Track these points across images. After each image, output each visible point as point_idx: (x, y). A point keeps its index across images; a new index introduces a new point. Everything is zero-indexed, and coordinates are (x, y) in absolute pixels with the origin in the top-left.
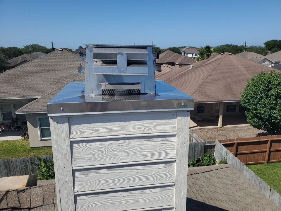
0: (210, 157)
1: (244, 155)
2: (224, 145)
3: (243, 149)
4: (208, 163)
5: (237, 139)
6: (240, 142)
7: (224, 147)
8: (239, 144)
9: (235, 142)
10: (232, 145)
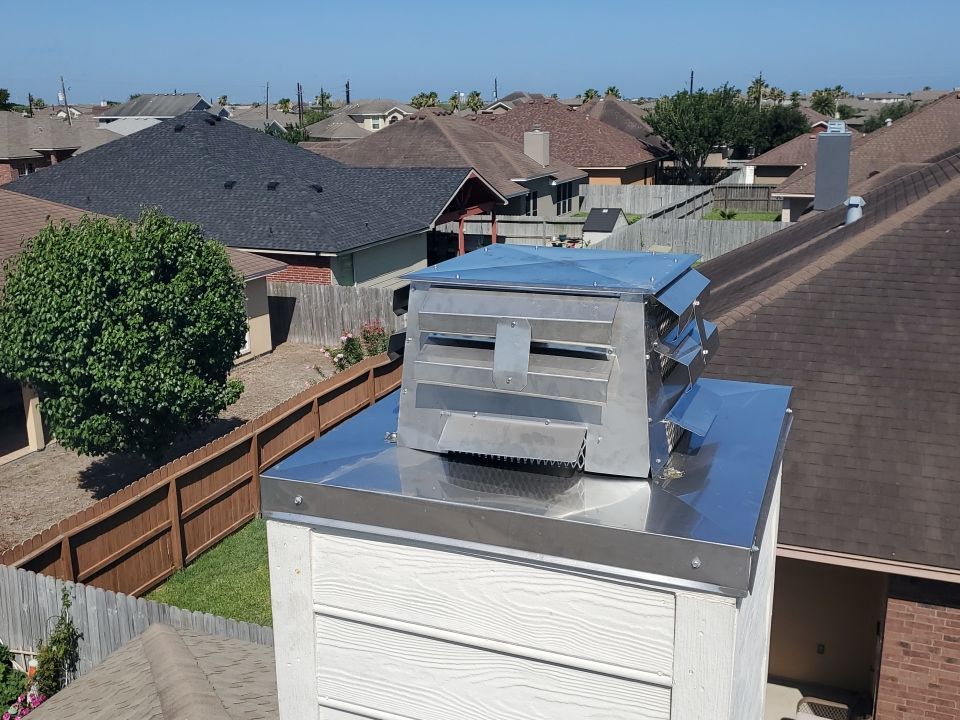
1: (106, 575)
2: (27, 566)
3: (95, 555)
5: (66, 524)
6: (78, 529)
7: (31, 573)
8: (77, 540)
9: (60, 537)
10: (54, 553)
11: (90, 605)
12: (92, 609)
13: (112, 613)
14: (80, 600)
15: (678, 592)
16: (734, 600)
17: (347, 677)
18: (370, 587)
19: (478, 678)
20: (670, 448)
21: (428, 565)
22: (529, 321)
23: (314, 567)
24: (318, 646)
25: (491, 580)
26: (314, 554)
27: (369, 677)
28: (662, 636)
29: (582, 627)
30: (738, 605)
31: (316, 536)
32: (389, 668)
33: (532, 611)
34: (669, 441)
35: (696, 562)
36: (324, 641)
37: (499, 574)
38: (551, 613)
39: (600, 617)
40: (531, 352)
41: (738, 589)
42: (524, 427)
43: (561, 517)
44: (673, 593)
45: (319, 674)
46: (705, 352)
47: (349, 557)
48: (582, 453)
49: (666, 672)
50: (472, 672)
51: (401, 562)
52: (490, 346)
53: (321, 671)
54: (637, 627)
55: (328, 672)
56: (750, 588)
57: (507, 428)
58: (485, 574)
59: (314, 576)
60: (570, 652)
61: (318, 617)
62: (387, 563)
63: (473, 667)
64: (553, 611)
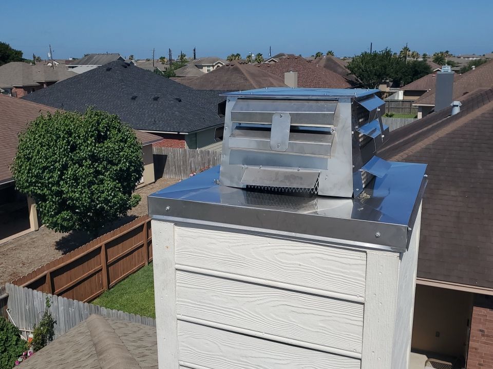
0: (5, 329)
1: (68, 292)
2: (28, 286)
3: (63, 282)
4: (4, 343)
5: (48, 266)
6: (54, 268)
7: (30, 289)
8: (54, 274)
9: (46, 272)
10: (41, 281)
11: (60, 306)
12: (61, 308)
13: (71, 310)
14: (55, 303)
15: (368, 251)
16: (398, 254)
17: (191, 303)
18: (204, 254)
19: (262, 302)
20: (364, 186)
21: (236, 241)
22: (289, 113)
23: (176, 244)
24: (177, 287)
25: (267, 248)
26: (176, 238)
27: (203, 303)
28: (360, 276)
29: (316, 272)
30: (401, 257)
31: (177, 228)
32: (215, 298)
33: (290, 264)
34: (363, 182)
35: (378, 234)
36: (179, 284)
37: (273, 245)
38: (300, 265)
39: (325, 266)
40: (290, 132)
41: (400, 248)
42: (286, 172)
43: (306, 213)
44: (365, 252)
45: (177, 303)
46: (383, 136)
47: (194, 238)
48: (316, 185)
49: (361, 295)
50: (259, 298)
51: (221, 240)
52: (269, 130)
53: (178, 301)
54: (346, 271)
55: (181, 301)
56: (407, 248)
57: (277, 173)
58: (265, 245)
59: (176, 249)
60: (309, 285)
61: (178, 272)
62: (214, 241)
63: (258, 295)
64: (301, 264)
